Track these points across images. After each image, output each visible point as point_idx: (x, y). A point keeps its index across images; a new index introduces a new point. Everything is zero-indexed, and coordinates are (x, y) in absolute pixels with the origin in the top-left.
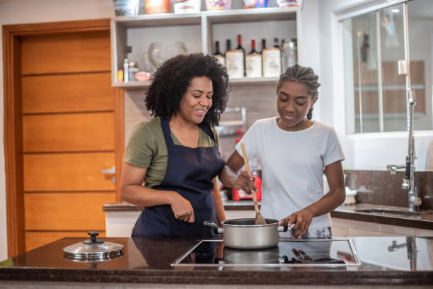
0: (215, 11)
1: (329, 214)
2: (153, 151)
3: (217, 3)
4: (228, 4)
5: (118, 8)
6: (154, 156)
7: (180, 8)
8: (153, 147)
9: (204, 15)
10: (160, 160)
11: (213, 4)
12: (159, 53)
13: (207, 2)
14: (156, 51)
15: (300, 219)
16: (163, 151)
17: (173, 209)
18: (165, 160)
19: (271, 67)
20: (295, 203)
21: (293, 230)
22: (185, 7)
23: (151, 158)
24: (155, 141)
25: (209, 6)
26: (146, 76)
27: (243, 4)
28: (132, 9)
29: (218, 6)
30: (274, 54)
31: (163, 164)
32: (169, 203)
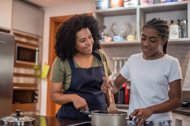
0: (144, 5)
1: (171, 112)
2: (64, 73)
3: (145, 1)
4: (151, 2)
5: (97, 6)
6: (65, 75)
7: (127, 5)
8: (63, 70)
9: (138, 8)
10: (68, 77)
11: (143, 2)
12: (116, 28)
13: (141, 1)
14: (114, 27)
15: (140, 113)
16: (69, 72)
17: (74, 104)
18: (70, 77)
19: (173, 34)
20: (145, 104)
21: (135, 120)
22: (129, 4)
23: (63, 76)
24: (64, 67)
25: (141, 3)
26: (109, 39)
27: (160, 1)
28: (104, 6)
29: (146, 3)
30: (175, 27)
31: (70, 79)
32: (72, 101)
